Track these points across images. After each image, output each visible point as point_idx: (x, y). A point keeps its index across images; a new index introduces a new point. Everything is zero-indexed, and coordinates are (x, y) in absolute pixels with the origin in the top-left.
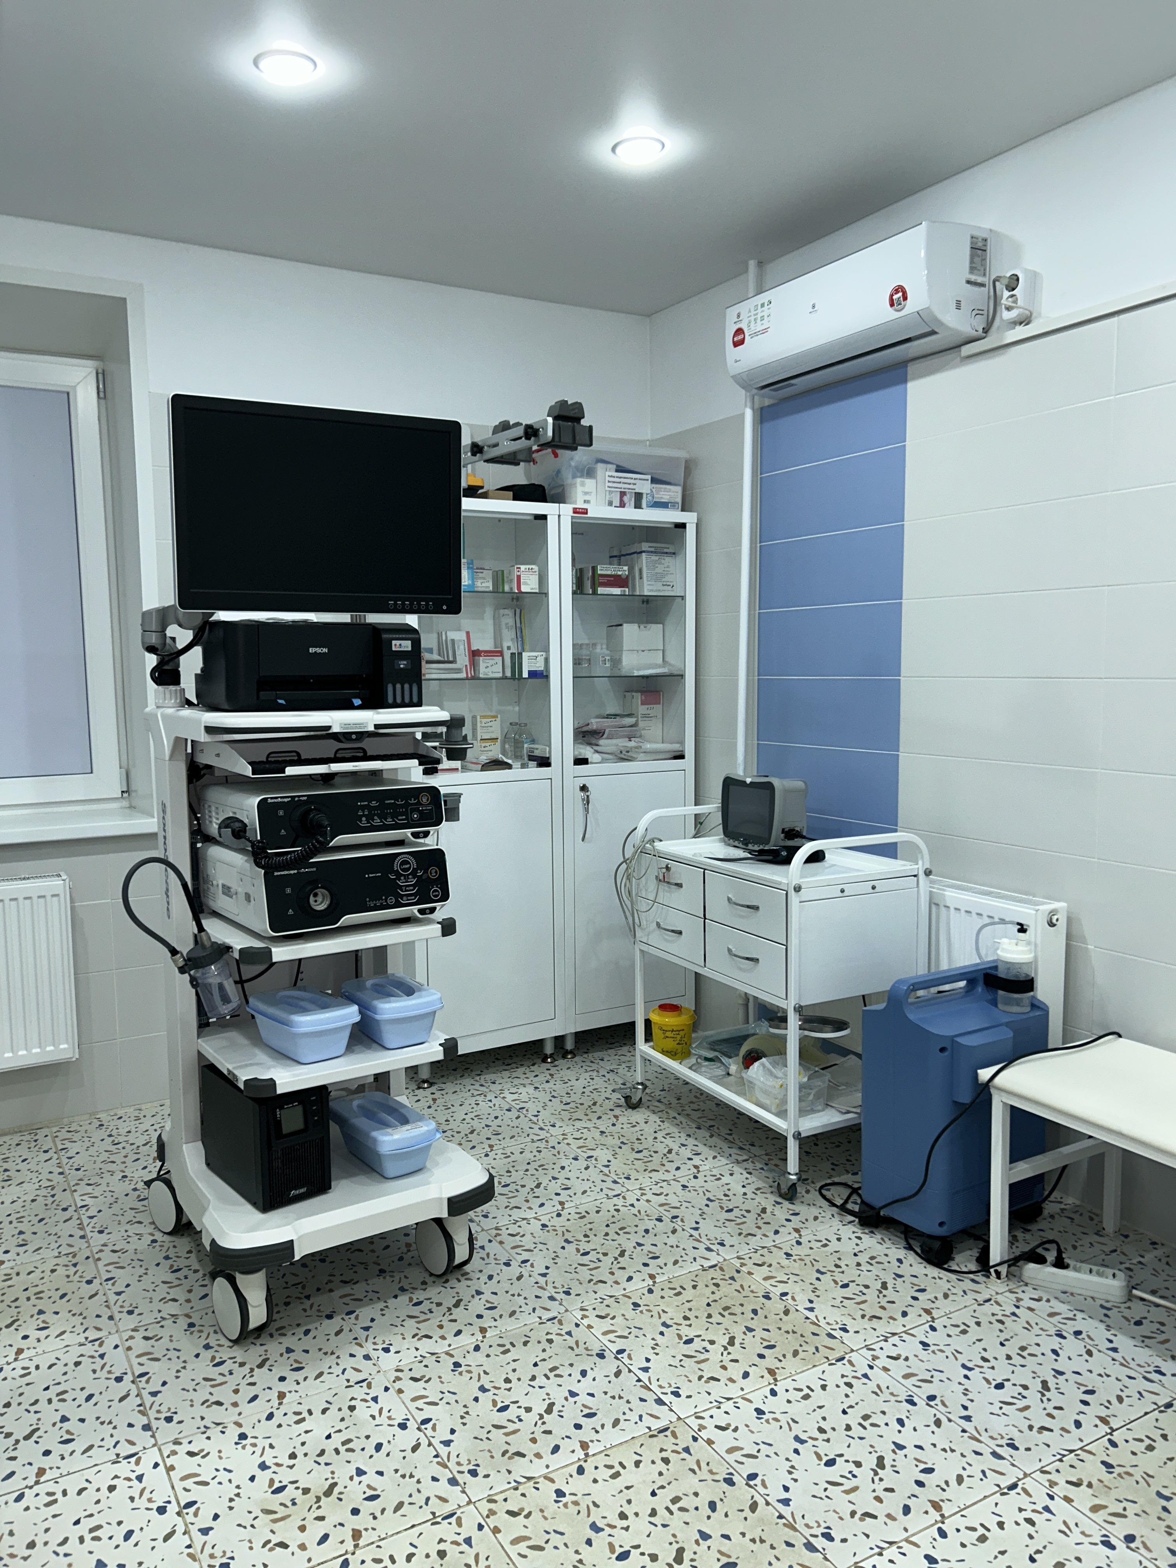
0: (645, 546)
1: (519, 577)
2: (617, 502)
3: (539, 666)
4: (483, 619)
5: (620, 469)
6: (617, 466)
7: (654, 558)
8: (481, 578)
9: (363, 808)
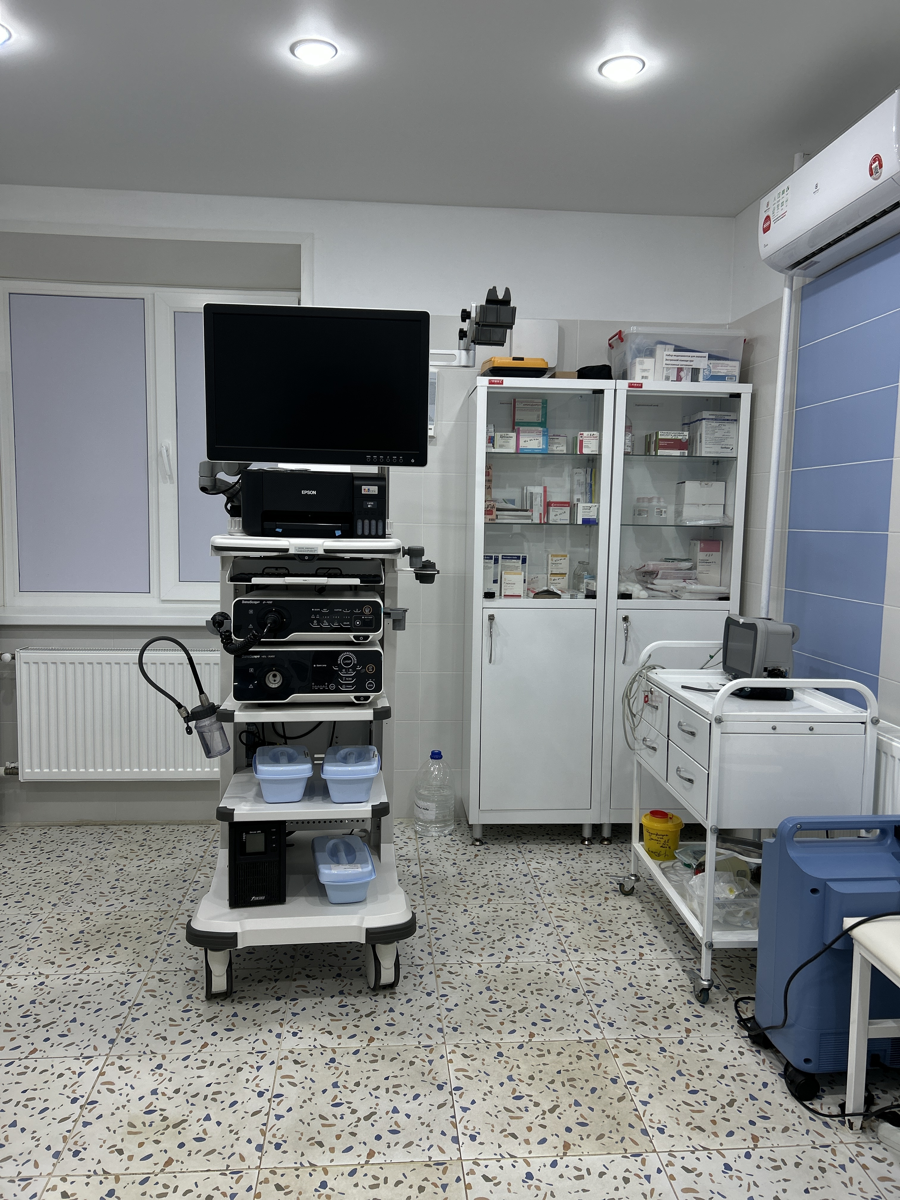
0: (706, 414)
1: (581, 442)
2: (674, 375)
3: (592, 515)
4: (561, 476)
5: (678, 349)
6: (676, 346)
7: (714, 424)
8: (556, 443)
9: (315, 613)
